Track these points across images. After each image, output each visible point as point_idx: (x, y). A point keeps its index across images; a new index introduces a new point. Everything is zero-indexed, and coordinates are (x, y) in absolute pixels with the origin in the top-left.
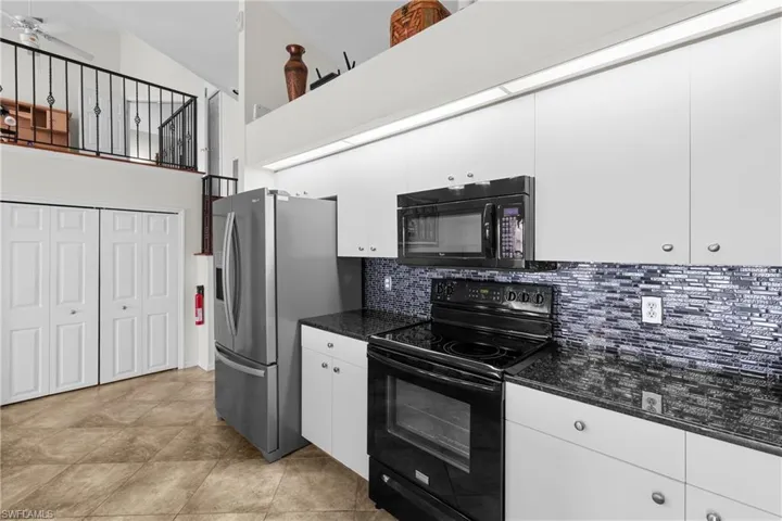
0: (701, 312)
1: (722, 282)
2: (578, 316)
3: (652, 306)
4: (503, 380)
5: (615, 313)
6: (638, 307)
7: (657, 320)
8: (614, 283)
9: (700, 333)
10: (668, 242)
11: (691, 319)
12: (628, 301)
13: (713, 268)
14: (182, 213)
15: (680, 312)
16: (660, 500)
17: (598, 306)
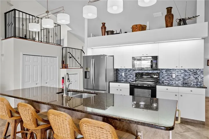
0: (180, 76)
1: (183, 71)
2: (163, 78)
3: (174, 75)
4: (156, 85)
5: (169, 77)
6: (172, 76)
7: (175, 77)
8: (169, 72)
9: (180, 79)
10: (176, 66)
11: (179, 77)
12: (171, 75)
13: (182, 69)
14: (58, 57)
15: (178, 76)
16: (176, 95)
17: (166, 76)
